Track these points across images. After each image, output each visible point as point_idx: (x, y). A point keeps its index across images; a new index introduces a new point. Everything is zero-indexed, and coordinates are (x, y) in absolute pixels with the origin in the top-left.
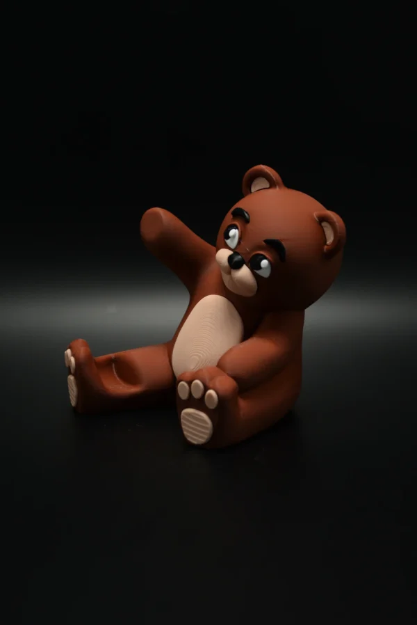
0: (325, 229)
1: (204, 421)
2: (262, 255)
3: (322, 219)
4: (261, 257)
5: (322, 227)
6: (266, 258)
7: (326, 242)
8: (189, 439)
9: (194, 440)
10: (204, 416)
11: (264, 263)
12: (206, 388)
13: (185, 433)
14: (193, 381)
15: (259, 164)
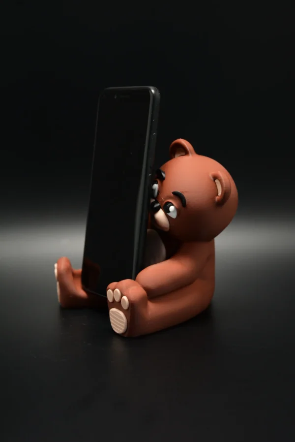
0: (217, 184)
1: (122, 318)
2: (171, 203)
3: (215, 178)
4: (170, 204)
5: (215, 183)
6: (173, 205)
7: (218, 194)
8: (114, 329)
9: (117, 330)
10: (121, 313)
11: (172, 208)
12: (122, 295)
13: (112, 325)
14: (115, 289)
15: (179, 138)
